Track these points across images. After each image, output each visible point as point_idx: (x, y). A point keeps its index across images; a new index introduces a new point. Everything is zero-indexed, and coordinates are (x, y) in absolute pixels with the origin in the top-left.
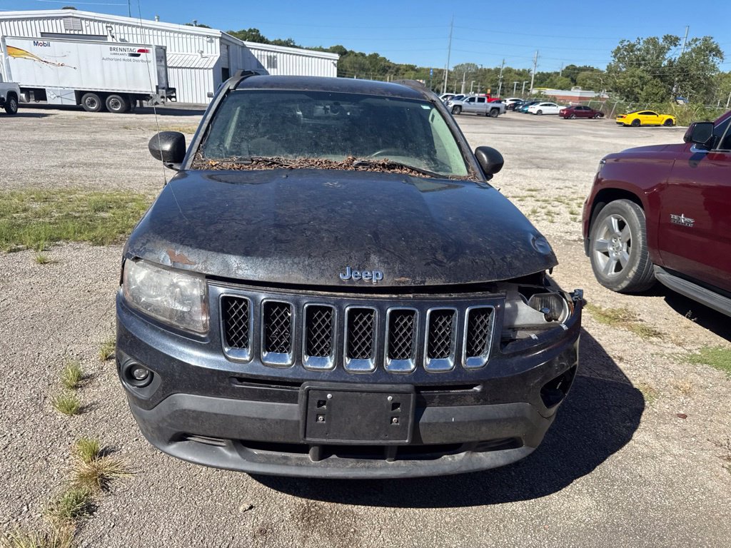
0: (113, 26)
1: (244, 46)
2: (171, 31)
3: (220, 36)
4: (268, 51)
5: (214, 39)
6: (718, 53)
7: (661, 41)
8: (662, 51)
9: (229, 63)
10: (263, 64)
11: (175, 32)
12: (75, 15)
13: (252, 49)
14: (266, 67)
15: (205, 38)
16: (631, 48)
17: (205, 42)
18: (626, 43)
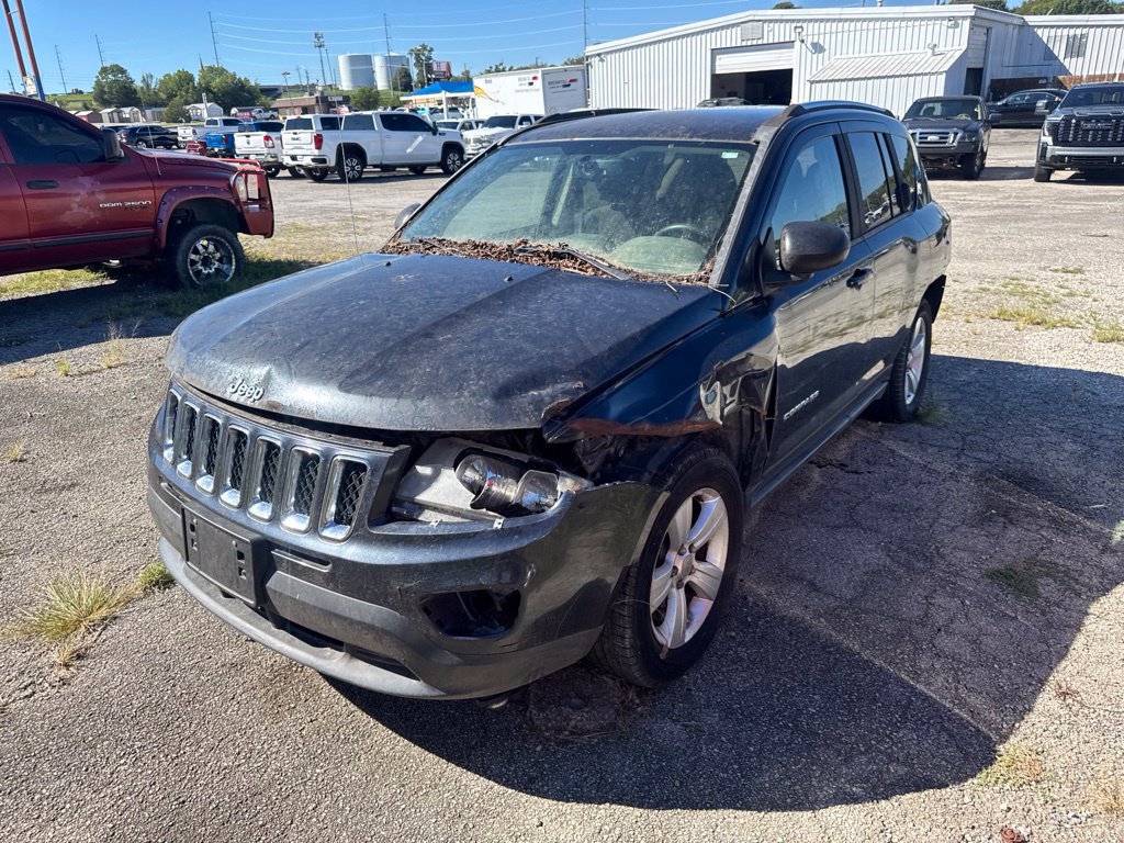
0: (805, 25)
1: (1025, 25)
2: (890, 20)
3: (973, 14)
4: (1072, 27)
5: (960, 22)
9: (985, 58)
10: (1056, 52)
11: (896, 20)
12: (757, 18)
13: (1040, 27)
14: (1061, 58)
15: (945, 23)
17: (944, 28)
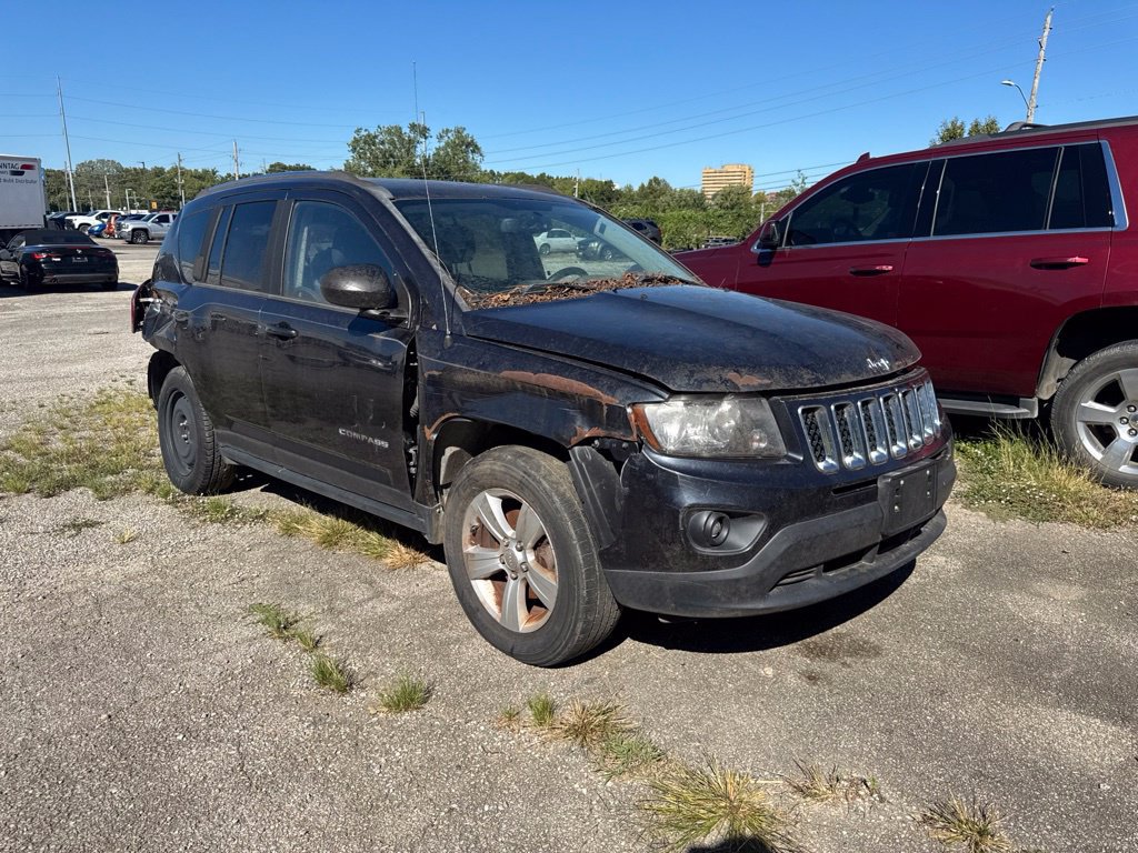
6: (476, 149)
7: (406, 130)
8: (412, 143)
16: (370, 140)
18: (363, 133)
